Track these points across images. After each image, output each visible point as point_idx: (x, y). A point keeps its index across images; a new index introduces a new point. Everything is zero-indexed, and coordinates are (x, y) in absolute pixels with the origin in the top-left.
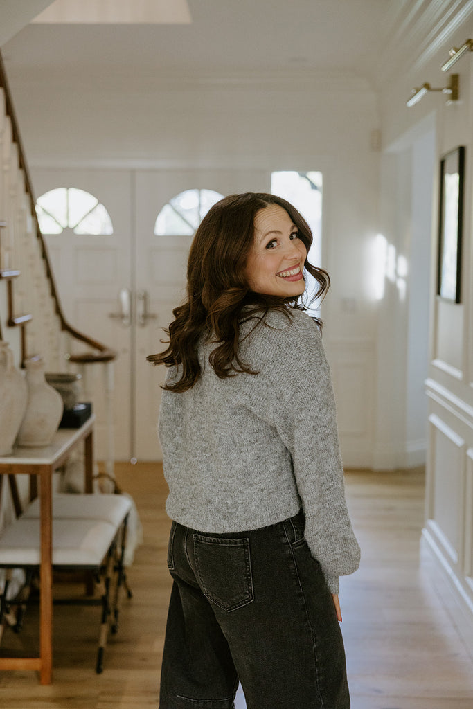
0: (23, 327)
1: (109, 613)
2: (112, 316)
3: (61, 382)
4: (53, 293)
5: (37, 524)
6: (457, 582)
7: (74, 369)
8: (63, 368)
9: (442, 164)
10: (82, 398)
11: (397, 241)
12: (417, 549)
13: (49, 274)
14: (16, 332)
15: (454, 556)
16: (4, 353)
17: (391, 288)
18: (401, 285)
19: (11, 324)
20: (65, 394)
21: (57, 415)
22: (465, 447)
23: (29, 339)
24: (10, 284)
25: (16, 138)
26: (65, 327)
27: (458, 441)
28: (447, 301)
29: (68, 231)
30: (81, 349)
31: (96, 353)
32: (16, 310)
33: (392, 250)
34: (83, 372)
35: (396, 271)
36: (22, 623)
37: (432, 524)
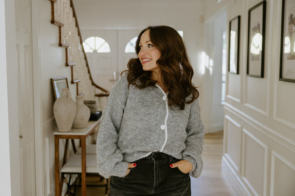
0: (77, 84)
1: (108, 190)
2: (110, 80)
3: (90, 104)
4: (89, 72)
5: (80, 156)
6: (238, 178)
7: (96, 99)
8: (92, 98)
9: (230, 23)
10: (99, 110)
11: (209, 53)
12: (220, 163)
13: (87, 65)
14: (74, 86)
15: (237, 168)
16: (67, 93)
17: (207, 70)
18: (211, 69)
19: (72, 82)
20: (91, 108)
21: (88, 116)
22: (242, 128)
23: (79, 88)
24: (72, 68)
25: (74, 15)
26: (93, 84)
27: (239, 126)
28: (233, 73)
29: (95, 51)
30: (99, 92)
31: (104, 93)
32: (74, 78)
33: (208, 57)
34: (99, 100)
35: (209, 64)
36: (76, 192)
37: (226, 155)
